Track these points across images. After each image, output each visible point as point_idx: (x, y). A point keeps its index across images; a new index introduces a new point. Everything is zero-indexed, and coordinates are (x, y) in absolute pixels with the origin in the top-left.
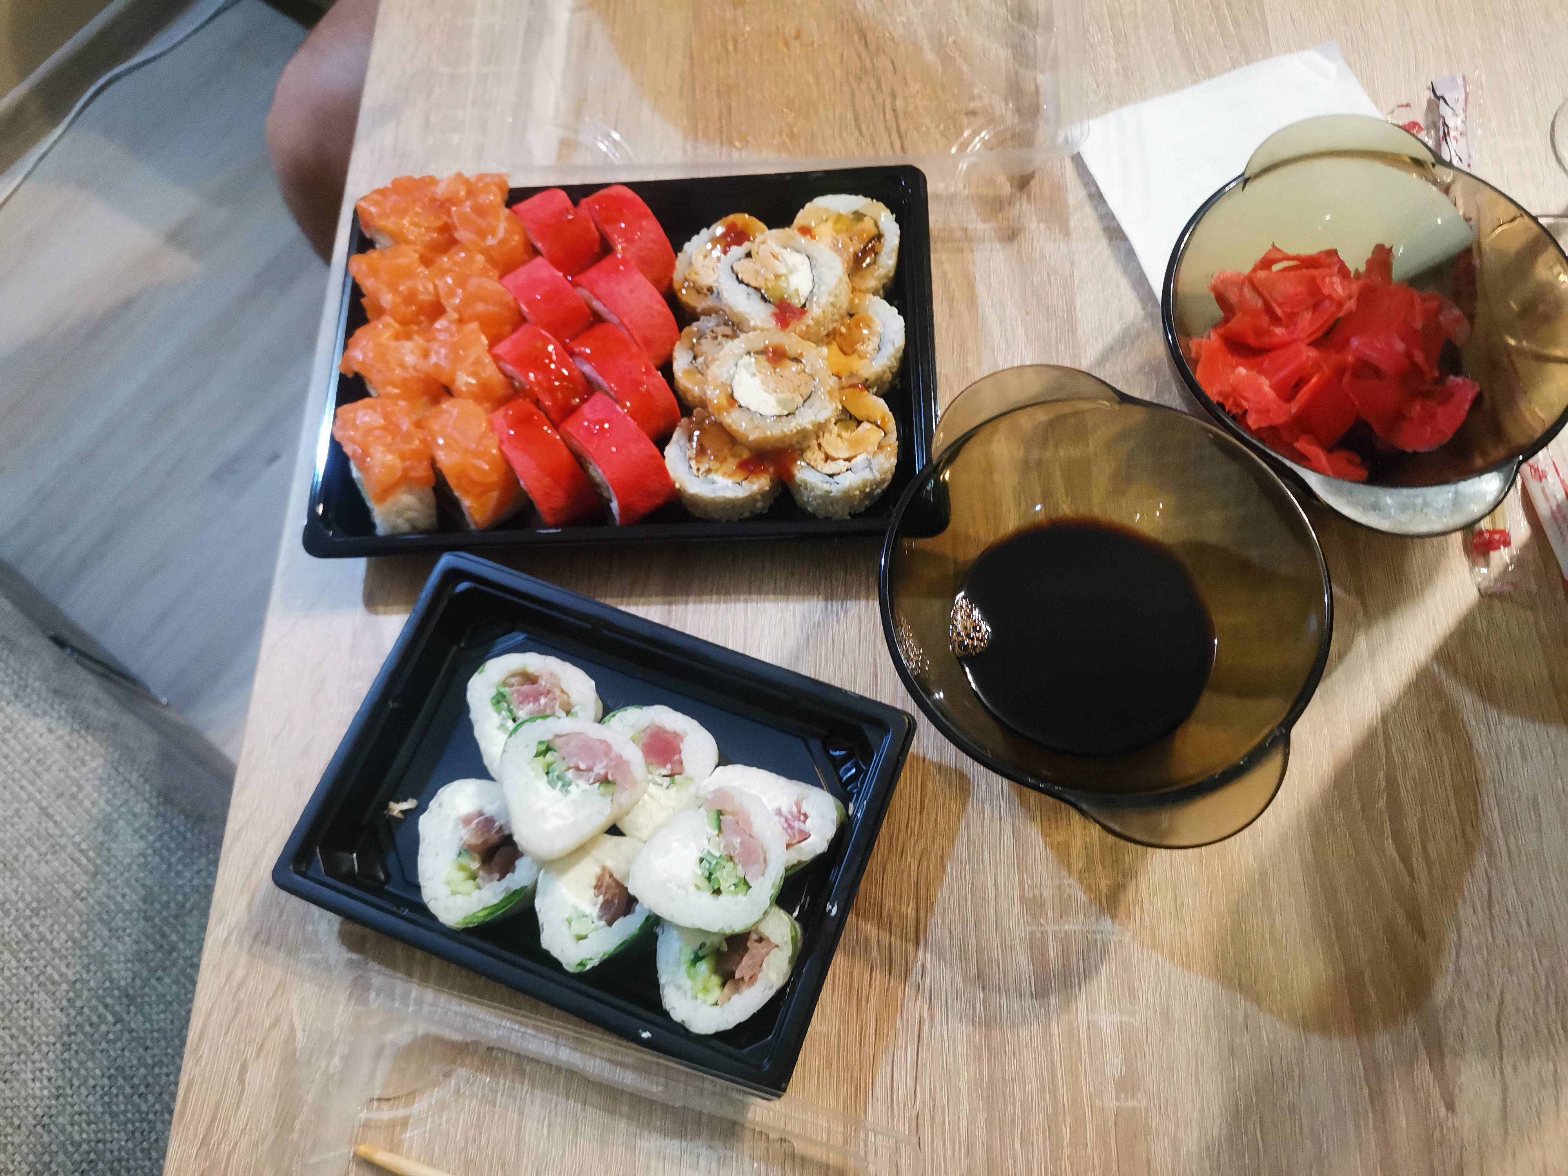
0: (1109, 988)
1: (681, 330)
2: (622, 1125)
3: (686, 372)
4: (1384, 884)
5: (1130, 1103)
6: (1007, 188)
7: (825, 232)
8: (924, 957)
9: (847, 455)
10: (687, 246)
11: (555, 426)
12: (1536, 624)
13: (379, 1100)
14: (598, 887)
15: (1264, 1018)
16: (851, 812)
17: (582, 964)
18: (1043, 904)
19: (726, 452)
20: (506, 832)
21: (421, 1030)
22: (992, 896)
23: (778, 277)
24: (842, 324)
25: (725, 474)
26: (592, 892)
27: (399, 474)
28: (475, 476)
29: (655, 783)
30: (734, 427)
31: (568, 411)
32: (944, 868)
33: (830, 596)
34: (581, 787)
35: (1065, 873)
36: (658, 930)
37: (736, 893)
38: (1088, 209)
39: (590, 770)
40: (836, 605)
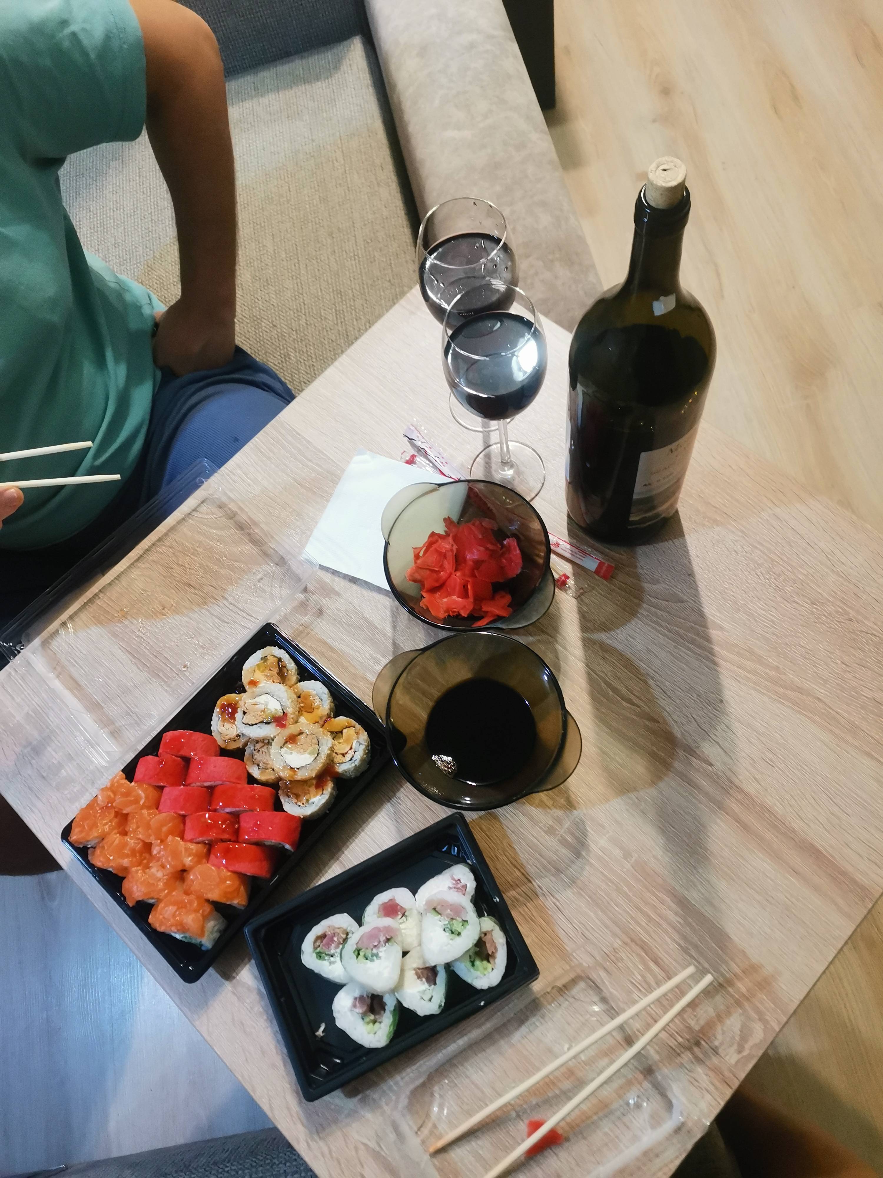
0: (594, 832)
1: (243, 761)
2: (502, 1042)
3: (262, 773)
4: (634, 717)
5: (633, 859)
6: (301, 596)
7: (258, 676)
8: (536, 883)
9: (349, 747)
10: (213, 728)
11: (237, 841)
12: (599, 593)
13: (419, 1129)
14: (419, 977)
15: (642, 793)
16: (471, 863)
17: (440, 1006)
18: (552, 827)
19: (306, 788)
20: (370, 995)
21: (408, 1093)
22: (536, 841)
23: (263, 711)
24: (300, 703)
25: (315, 796)
26: (418, 981)
27: (201, 918)
28: (229, 890)
29: (401, 923)
30: (304, 778)
31: (237, 833)
32: (514, 849)
33: (389, 799)
34: (383, 951)
35: (548, 810)
36: (452, 968)
37: (465, 928)
38: (337, 579)
39: (379, 942)
40: (394, 800)
